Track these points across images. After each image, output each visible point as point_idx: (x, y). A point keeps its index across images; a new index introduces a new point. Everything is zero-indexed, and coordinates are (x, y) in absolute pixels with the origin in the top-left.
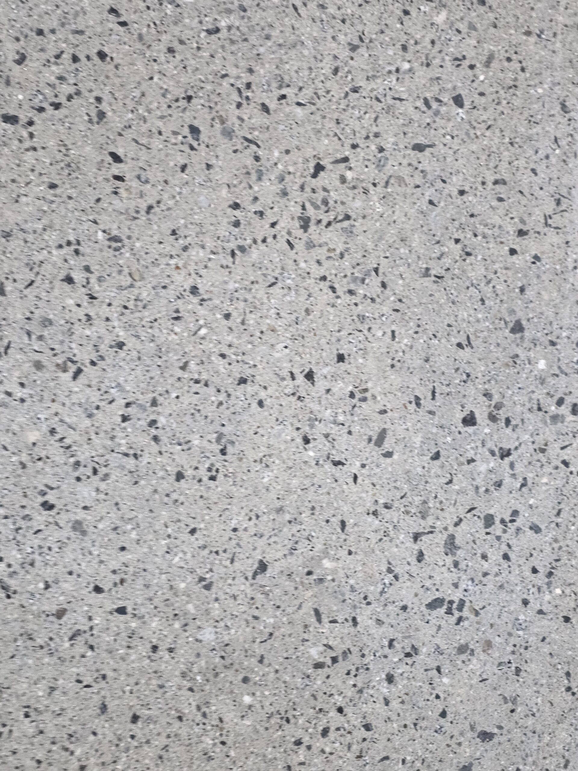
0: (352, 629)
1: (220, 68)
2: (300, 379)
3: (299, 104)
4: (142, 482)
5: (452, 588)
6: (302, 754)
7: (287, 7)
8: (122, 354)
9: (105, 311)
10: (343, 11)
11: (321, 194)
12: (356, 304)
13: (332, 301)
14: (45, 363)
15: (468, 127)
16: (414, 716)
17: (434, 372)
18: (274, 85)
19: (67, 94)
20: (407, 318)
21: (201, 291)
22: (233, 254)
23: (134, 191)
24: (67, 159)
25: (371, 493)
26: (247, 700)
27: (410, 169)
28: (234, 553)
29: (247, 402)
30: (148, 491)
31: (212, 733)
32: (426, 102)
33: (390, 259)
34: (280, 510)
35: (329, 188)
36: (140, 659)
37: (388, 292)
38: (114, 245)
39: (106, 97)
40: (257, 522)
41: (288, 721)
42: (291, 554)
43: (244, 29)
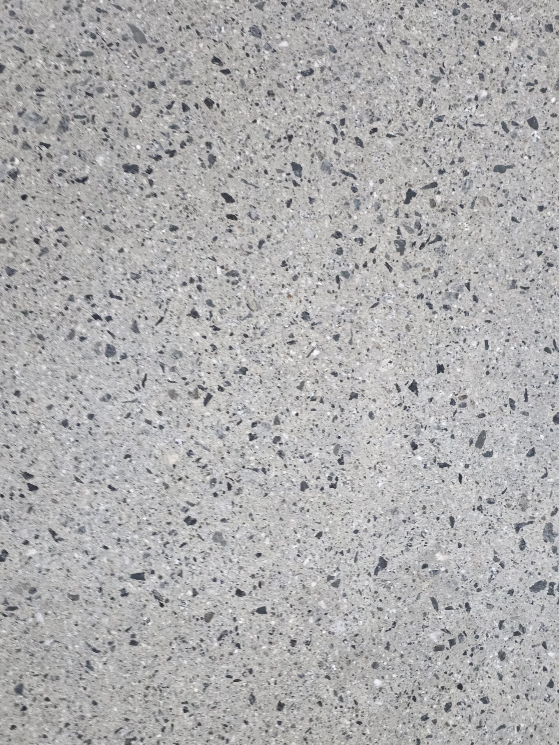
0: (466, 614)
1: (315, 107)
2: (405, 390)
3: (389, 136)
4: (272, 494)
5: (553, 571)
6: (429, 728)
7: (373, 45)
8: (246, 378)
9: (228, 341)
10: (424, 45)
11: (414, 219)
12: (451, 318)
13: (429, 317)
14: (178, 392)
15: (543, 147)
16: (525, 688)
17: (526, 376)
18: (366, 119)
19: (180, 141)
20: (498, 328)
21: (312, 316)
22: (338, 280)
23: (245, 227)
24: (185, 202)
25: (475, 490)
26: (378, 683)
27: (493, 189)
28: (357, 553)
29: (360, 414)
30: (277, 501)
31: (349, 714)
32: (504, 126)
33: (480, 274)
34: (395, 511)
35: (421, 212)
36: (281, 653)
37: (479, 305)
38: (232, 279)
39: (215, 142)
40: (375, 523)
41: (415, 699)
42: (408, 550)
43: (335, 69)
